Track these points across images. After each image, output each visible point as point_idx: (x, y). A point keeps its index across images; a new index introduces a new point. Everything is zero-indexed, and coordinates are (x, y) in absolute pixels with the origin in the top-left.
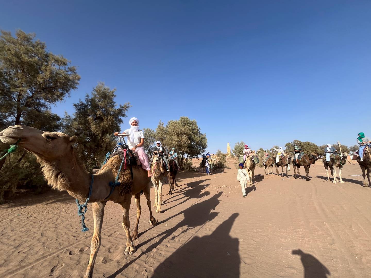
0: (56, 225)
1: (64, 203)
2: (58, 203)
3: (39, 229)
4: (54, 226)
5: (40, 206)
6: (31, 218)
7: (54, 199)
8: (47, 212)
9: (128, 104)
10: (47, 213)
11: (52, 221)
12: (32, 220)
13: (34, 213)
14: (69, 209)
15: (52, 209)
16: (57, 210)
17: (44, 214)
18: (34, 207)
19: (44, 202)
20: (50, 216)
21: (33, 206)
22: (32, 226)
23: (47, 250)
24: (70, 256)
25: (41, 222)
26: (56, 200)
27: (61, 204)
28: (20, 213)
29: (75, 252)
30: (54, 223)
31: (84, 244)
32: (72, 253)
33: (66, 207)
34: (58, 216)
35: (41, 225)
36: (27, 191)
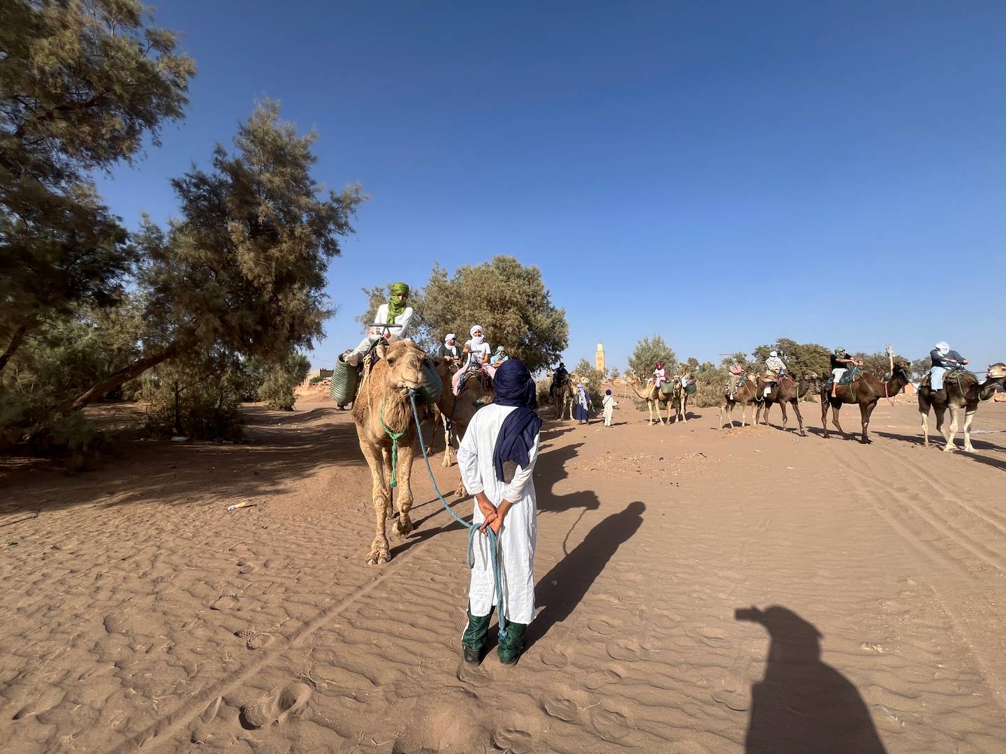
0: (155, 582)
1: (166, 503)
2: (148, 503)
3: (91, 601)
4: (149, 588)
5: (87, 512)
6: (59, 556)
7: (132, 489)
8: (111, 534)
9: (357, 191)
10: (114, 538)
11: (134, 565)
12: (61, 563)
13: (68, 537)
14: (186, 522)
15: (126, 523)
16: (147, 526)
17: (103, 538)
18: (67, 516)
19: (98, 500)
20: (126, 548)
21: (63, 513)
22: (63, 588)
23: (139, 702)
24: (248, 734)
25: (96, 571)
26: (136, 492)
27: (156, 504)
28: (15, 538)
29: (260, 710)
30: (145, 574)
31: (290, 672)
32: (252, 717)
33: (174, 514)
34: (155, 548)
35: (100, 583)
36: (35, 465)
